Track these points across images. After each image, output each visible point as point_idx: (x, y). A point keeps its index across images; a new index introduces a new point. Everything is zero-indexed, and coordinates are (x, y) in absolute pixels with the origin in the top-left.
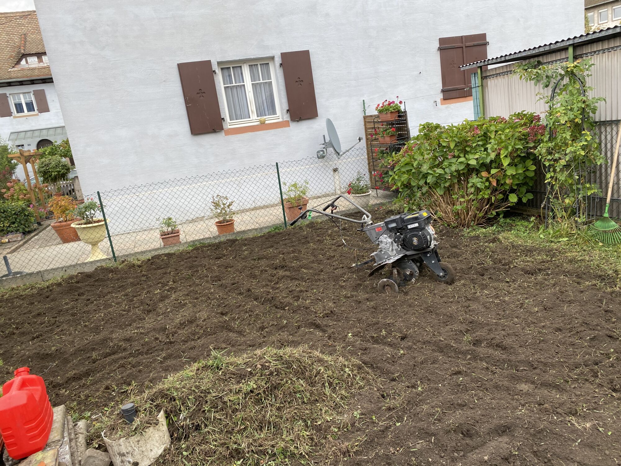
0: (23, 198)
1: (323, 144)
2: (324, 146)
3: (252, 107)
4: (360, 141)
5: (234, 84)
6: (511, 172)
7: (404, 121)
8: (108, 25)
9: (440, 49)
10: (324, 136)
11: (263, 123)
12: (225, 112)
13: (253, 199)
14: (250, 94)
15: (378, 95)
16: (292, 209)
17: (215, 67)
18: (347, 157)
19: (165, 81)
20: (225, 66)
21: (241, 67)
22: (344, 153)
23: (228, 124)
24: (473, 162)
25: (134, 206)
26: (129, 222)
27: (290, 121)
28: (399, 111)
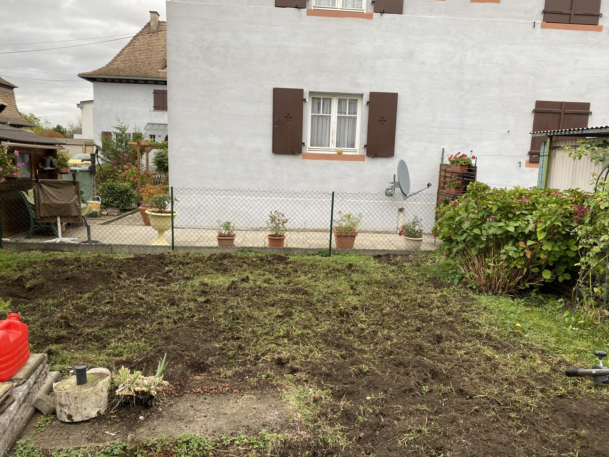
0: (132, 180)
1: (392, 183)
2: (392, 185)
3: (333, 138)
4: (428, 187)
5: (321, 114)
6: (547, 247)
7: (473, 175)
8: (222, 47)
9: (535, 112)
10: (395, 175)
11: (340, 153)
12: (307, 137)
13: (304, 221)
14: (334, 125)
15: (459, 146)
16: (340, 238)
17: (306, 96)
18: (413, 200)
19: (259, 101)
20: (316, 97)
21: (331, 99)
22: (411, 196)
23: (308, 149)
24: (511, 229)
25: (199, 205)
26: (192, 218)
27: (366, 156)
28: (470, 165)
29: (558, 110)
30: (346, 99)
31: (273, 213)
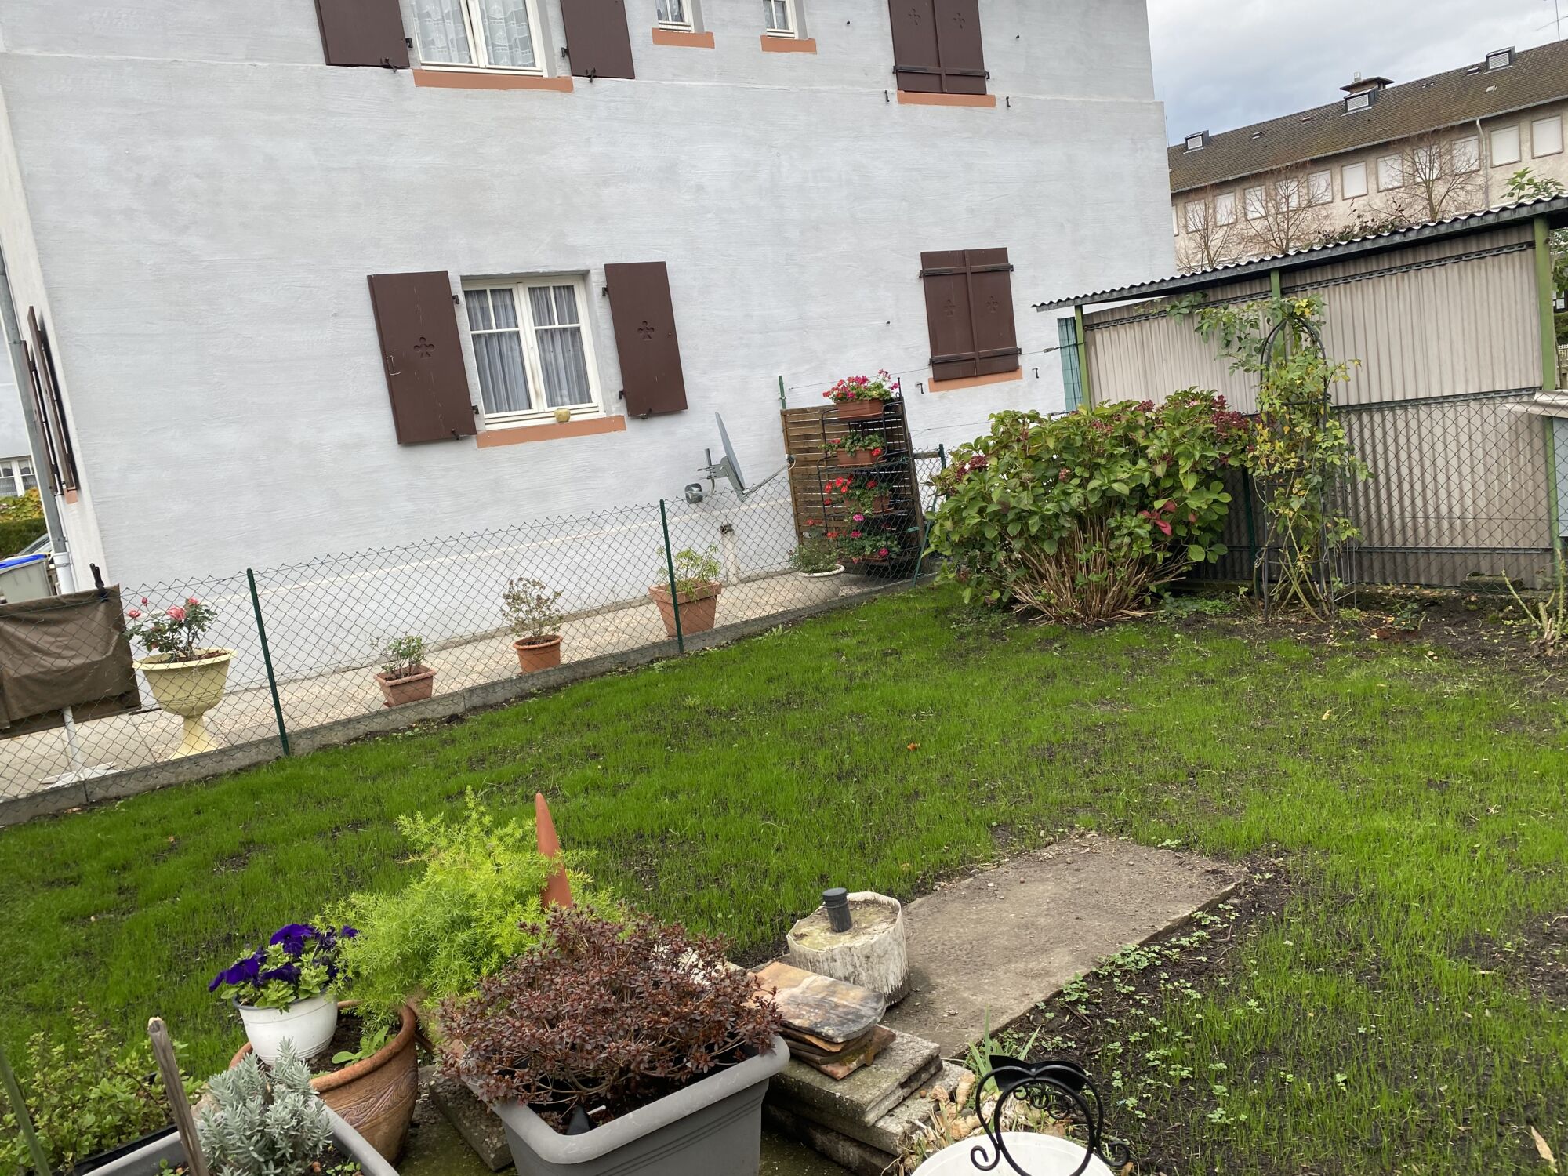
1: (705, 469)
2: (706, 473)
3: (536, 383)
5: (495, 330)
7: (898, 418)
9: (924, 275)
10: (708, 451)
11: (563, 420)
12: (478, 393)
14: (532, 355)
17: (457, 289)
18: (757, 499)
21: (511, 291)
22: (756, 488)
23: (487, 421)
27: (626, 417)
28: (884, 398)
29: (959, 268)
30: (547, 288)
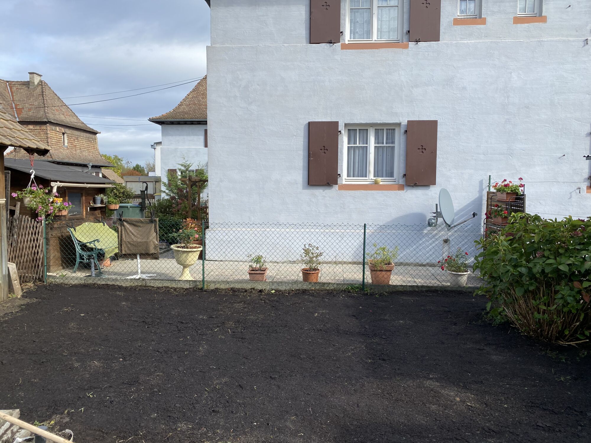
2: (435, 215)
3: (371, 167)
4: (474, 216)
5: (358, 145)
7: (521, 204)
10: (437, 205)
11: (377, 183)
12: (343, 168)
14: (371, 155)
16: (375, 272)
17: (341, 128)
20: (352, 128)
21: (367, 130)
22: (454, 226)
23: (344, 180)
27: (405, 185)
28: (517, 194)
30: (383, 129)
31: (307, 246)
